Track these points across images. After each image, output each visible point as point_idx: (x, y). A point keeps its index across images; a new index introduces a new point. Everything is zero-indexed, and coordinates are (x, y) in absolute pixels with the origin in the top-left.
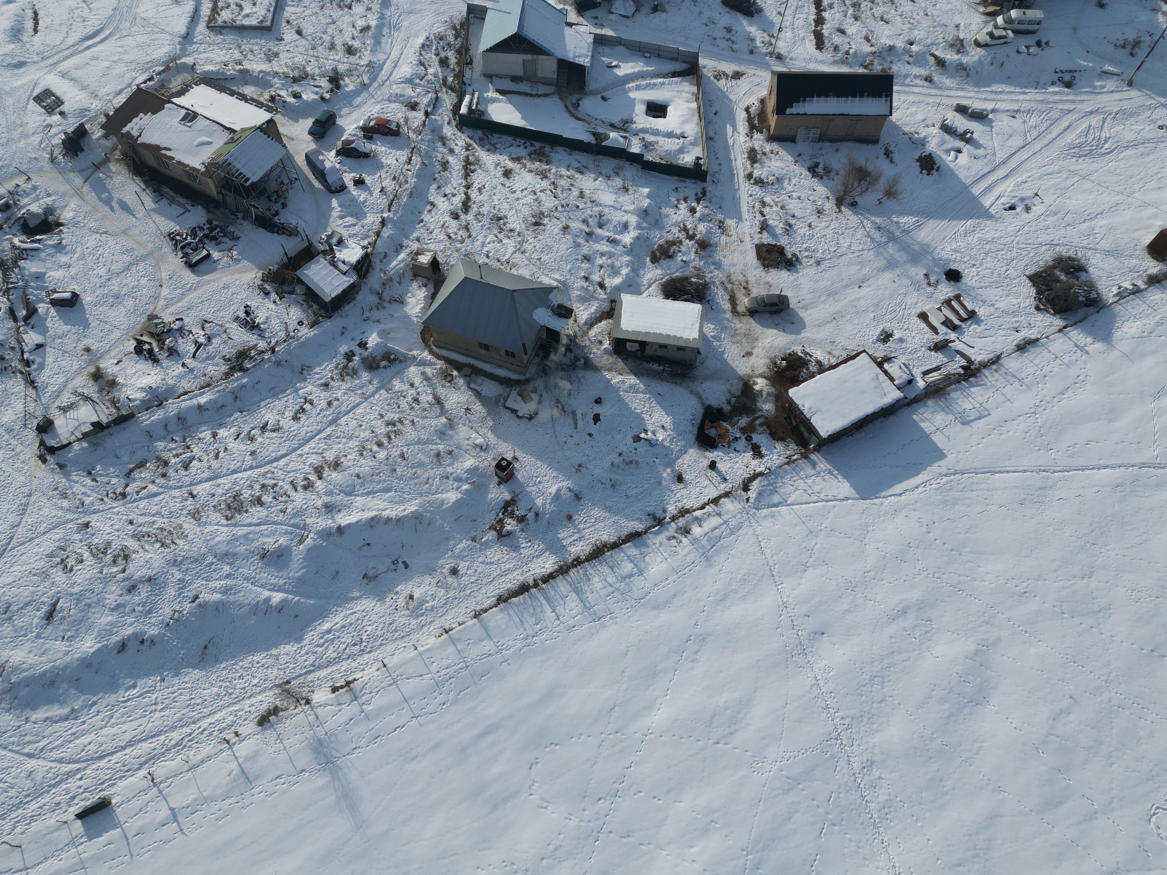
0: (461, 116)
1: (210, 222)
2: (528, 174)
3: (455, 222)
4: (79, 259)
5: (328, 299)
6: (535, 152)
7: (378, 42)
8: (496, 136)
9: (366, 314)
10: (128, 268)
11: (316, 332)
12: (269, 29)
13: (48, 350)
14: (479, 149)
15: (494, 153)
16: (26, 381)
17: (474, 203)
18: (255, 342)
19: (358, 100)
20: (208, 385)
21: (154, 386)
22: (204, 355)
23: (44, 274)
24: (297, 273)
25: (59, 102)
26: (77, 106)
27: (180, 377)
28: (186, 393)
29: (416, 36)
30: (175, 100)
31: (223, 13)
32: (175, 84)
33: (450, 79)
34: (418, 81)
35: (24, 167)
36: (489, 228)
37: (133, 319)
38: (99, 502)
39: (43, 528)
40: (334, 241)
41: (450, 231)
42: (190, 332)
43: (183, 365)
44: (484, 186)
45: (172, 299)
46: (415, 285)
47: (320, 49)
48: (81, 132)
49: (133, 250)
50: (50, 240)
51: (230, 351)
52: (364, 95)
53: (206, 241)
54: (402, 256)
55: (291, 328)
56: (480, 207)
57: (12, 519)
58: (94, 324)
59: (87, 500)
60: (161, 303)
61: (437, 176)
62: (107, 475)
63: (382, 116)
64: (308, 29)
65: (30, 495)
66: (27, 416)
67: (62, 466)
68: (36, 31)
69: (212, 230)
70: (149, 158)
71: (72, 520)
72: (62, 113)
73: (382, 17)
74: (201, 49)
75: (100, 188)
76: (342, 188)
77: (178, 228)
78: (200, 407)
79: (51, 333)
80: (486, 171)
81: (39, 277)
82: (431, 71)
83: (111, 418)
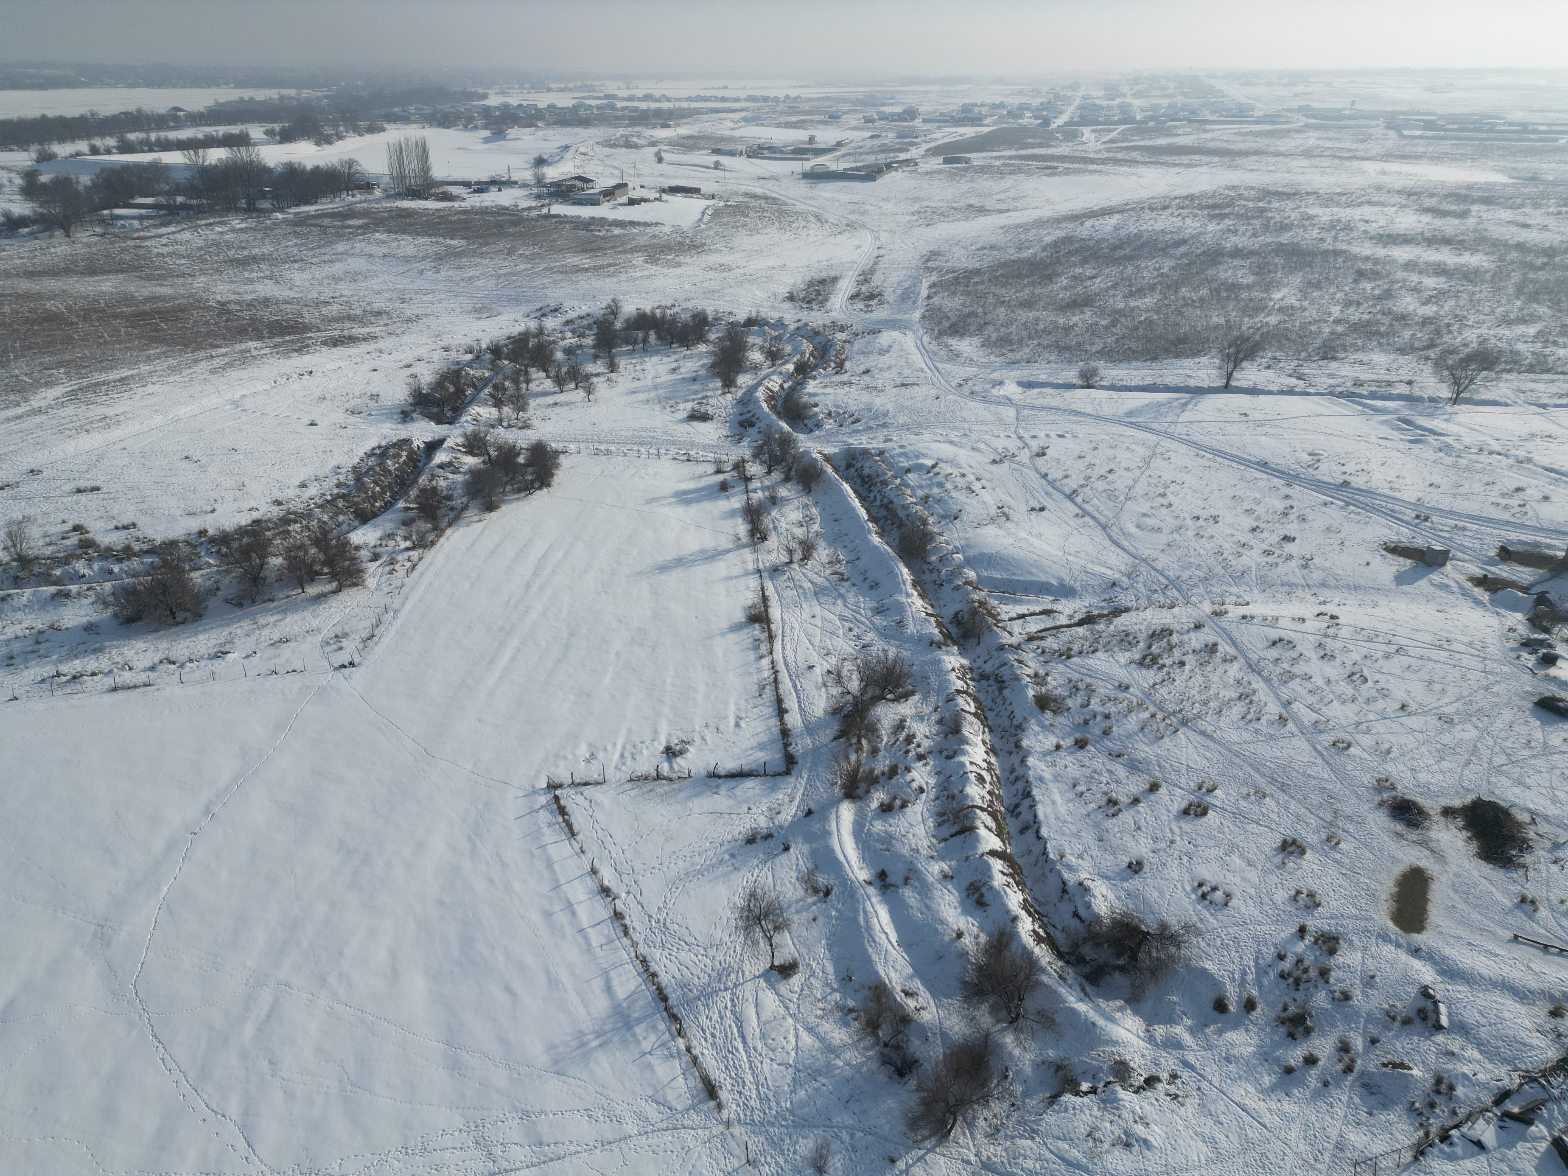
13: (1482, 1158)
16: (1419, 1144)
66: (1371, 1162)
79: (1508, 1153)
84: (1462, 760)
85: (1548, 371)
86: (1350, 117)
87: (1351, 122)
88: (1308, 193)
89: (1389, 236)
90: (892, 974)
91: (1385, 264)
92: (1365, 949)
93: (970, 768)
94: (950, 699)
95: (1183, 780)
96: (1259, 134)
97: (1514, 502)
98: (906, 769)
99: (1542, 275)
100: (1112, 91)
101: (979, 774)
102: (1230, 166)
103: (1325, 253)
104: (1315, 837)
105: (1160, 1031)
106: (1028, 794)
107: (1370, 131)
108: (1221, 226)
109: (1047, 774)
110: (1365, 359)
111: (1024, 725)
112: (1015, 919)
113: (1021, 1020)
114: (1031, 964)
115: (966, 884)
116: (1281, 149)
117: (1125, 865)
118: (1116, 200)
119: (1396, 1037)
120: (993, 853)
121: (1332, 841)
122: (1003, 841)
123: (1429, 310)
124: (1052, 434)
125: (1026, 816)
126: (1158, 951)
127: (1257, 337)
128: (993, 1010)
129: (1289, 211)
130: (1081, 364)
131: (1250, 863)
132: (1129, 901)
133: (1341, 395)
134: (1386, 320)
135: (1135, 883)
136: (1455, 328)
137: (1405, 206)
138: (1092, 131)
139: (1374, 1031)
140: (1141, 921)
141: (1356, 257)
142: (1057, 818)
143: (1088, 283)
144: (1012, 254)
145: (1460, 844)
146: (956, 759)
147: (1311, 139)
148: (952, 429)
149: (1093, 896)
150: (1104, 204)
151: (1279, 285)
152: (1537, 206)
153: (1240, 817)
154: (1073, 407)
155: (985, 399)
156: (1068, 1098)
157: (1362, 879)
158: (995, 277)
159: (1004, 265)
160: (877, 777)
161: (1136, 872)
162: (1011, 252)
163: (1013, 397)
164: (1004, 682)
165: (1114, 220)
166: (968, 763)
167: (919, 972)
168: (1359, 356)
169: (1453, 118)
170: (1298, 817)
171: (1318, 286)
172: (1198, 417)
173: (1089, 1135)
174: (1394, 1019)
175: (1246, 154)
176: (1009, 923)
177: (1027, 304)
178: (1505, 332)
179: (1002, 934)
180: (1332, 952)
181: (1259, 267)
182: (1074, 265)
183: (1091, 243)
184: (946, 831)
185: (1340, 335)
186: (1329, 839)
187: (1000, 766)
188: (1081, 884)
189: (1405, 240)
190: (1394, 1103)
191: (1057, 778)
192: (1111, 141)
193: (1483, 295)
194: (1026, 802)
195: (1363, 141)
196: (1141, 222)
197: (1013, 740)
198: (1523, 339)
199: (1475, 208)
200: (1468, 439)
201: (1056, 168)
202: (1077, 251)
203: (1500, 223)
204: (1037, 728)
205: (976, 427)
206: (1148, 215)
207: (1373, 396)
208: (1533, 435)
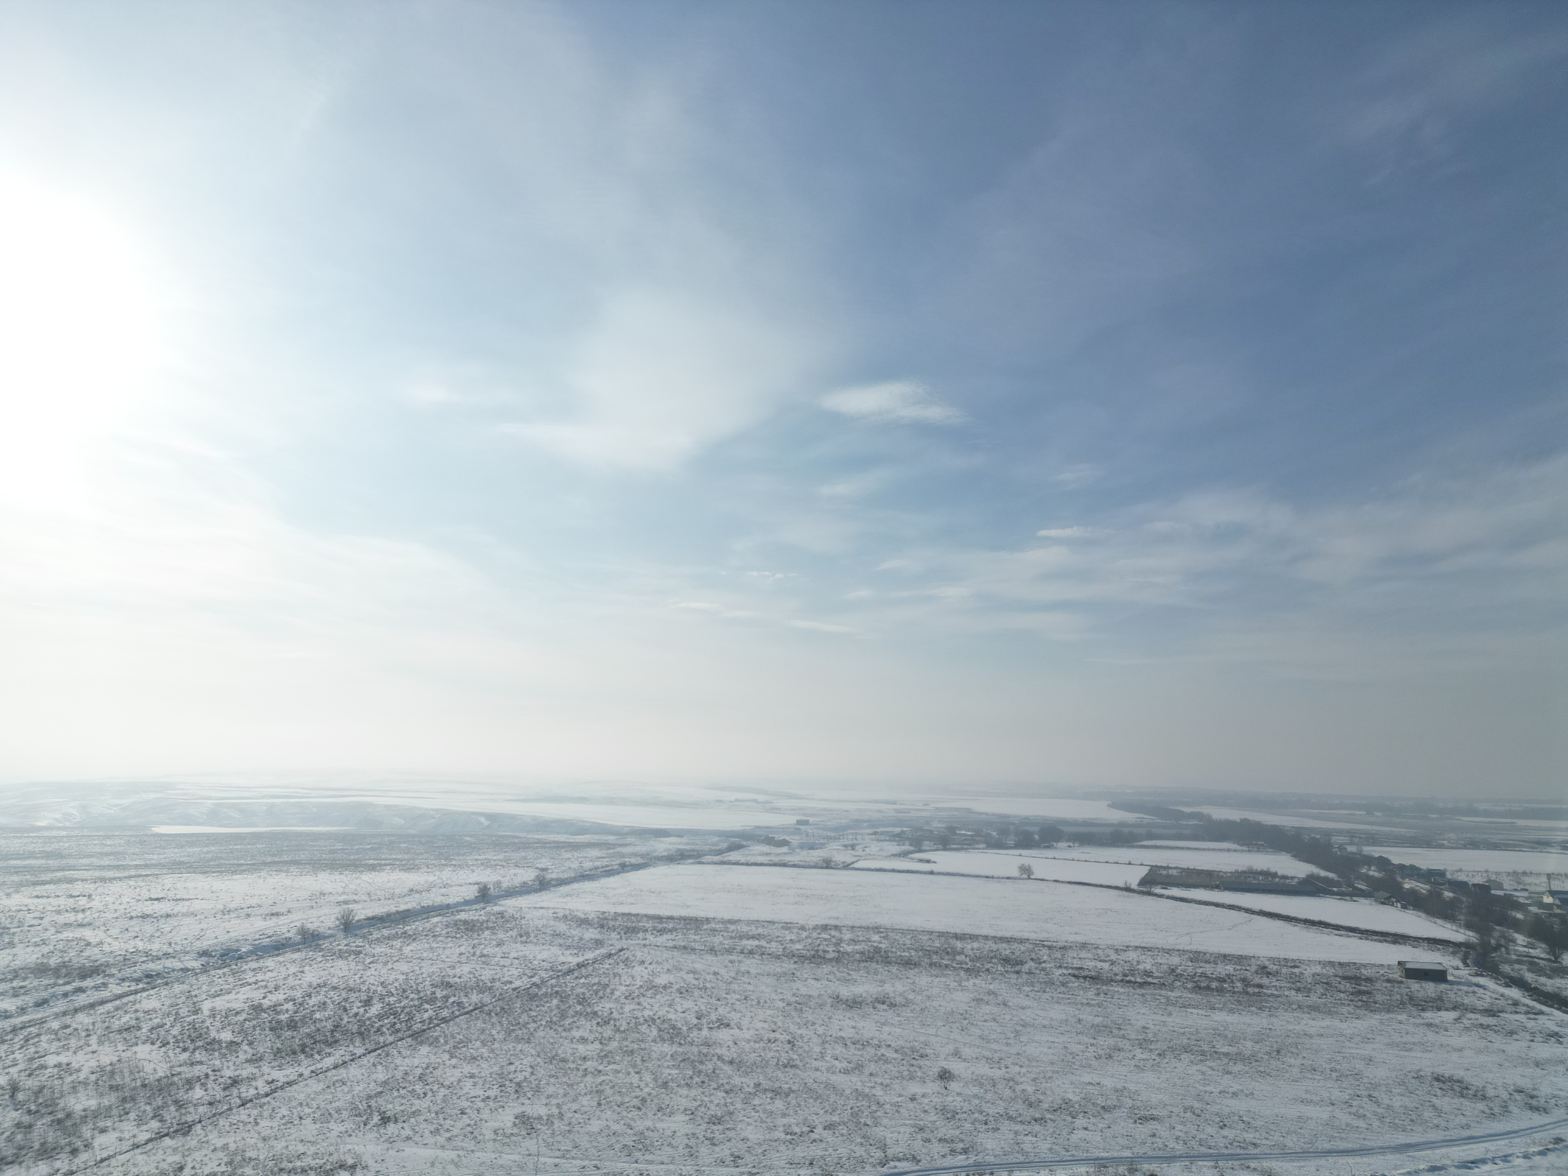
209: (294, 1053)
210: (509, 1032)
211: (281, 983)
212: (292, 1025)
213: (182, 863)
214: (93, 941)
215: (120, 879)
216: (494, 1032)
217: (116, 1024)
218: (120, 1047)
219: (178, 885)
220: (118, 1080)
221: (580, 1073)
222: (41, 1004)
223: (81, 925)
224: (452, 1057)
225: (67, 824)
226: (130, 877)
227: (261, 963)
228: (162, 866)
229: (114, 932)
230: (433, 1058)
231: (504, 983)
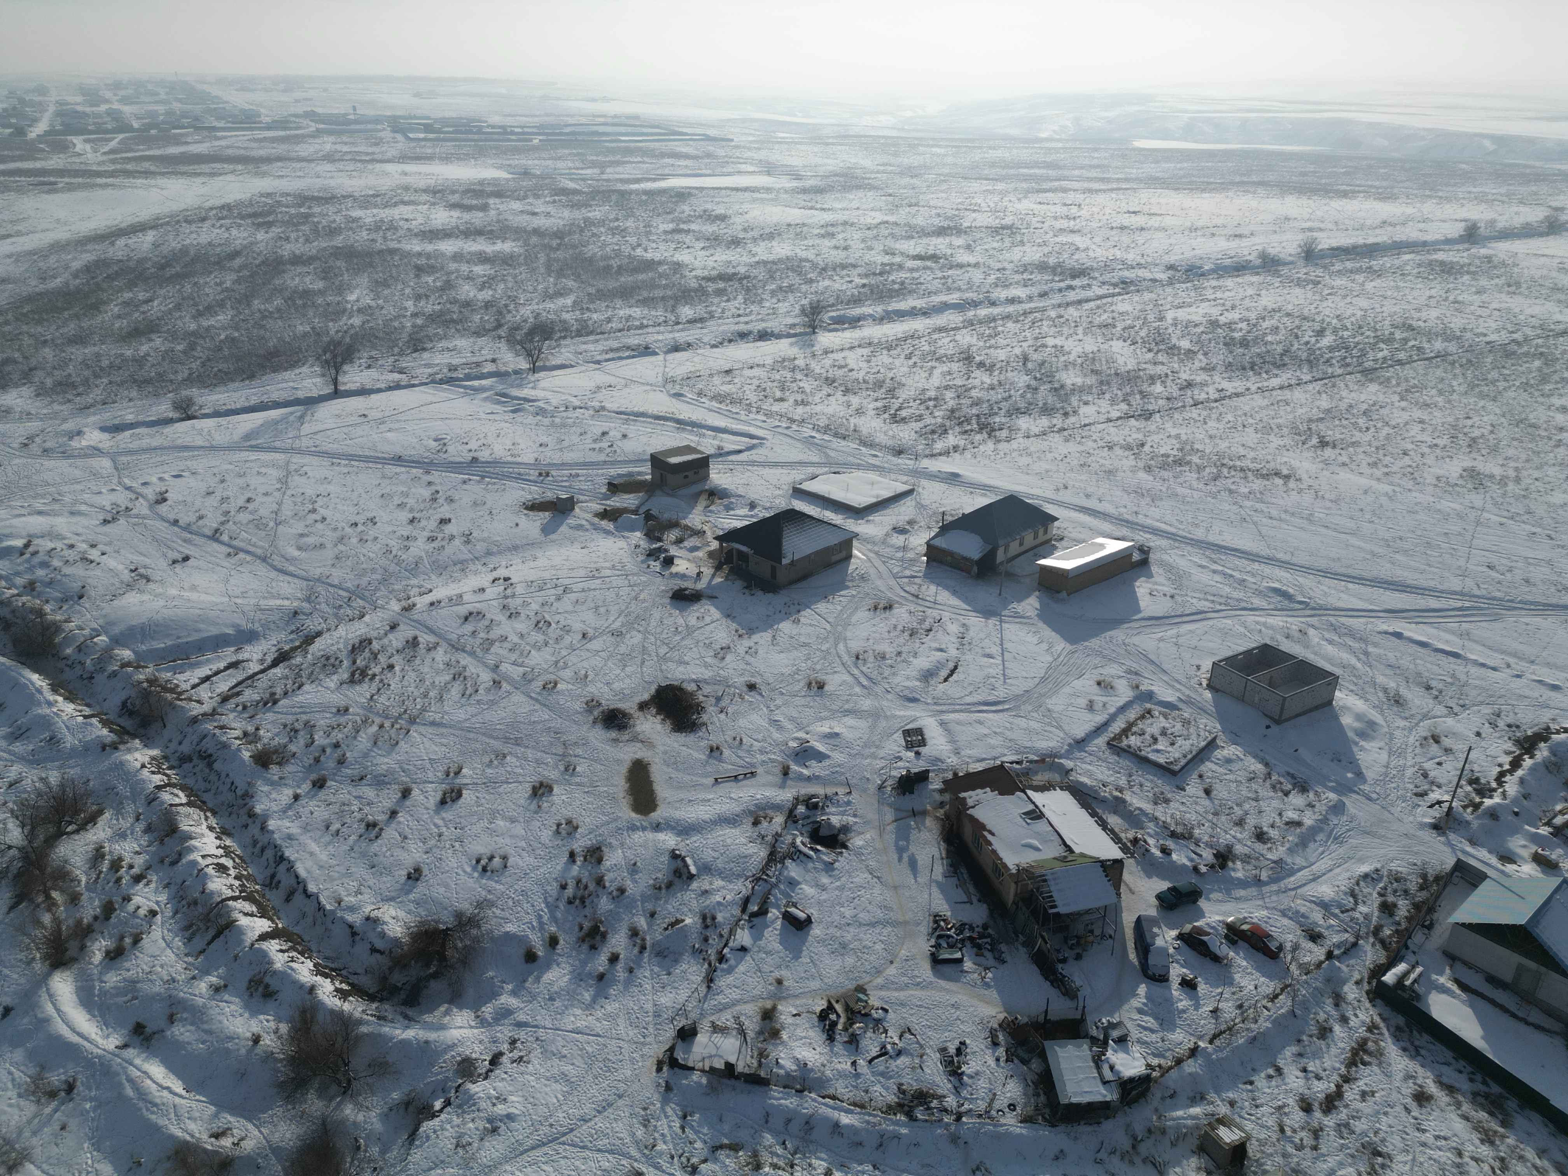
0: (1382, 985)
1: (985, 927)
2: (1458, 1119)
3: (1301, 1114)
4: (837, 888)
5: (1064, 1101)
6: (1487, 1096)
7: (1303, 843)
8: (1426, 1037)
9: (1103, 1155)
10: (873, 925)
11: (1024, 1131)
12: (1174, 773)
13: (748, 958)
14: (1389, 1040)
15: (1412, 1057)
16: (707, 975)
17: (1347, 1106)
18: (946, 1092)
19: (1242, 893)
20: (862, 1107)
21: (810, 1065)
22: (882, 1068)
23: (799, 883)
24: (1046, 1043)
25: (923, 743)
26: (935, 753)
27: (841, 1075)
28: (833, 1098)
29: (1361, 861)
30: (1030, 792)
31: (1133, 738)
32: (1040, 778)
33: (1388, 932)
34: (1337, 911)
35: (852, 782)
36: (1353, 1156)
37: (841, 979)
38: (667, 1158)
39: (603, 1143)
40: (1115, 1034)
41: (1287, 1121)
42: (886, 1031)
43: (854, 1063)
44: (1373, 1093)
45: (893, 983)
46: (1194, 1161)
47: (1223, 818)
48: (923, 777)
49: (891, 909)
50: (827, 855)
51: (911, 1083)
52: (1253, 891)
53: (968, 943)
54: (1196, 1110)
55: (997, 1105)
56: (1353, 1117)
57: (588, 1109)
58: (805, 960)
59: (661, 1147)
60: (879, 980)
61: (1305, 1038)
62: (697, 1132)
63: (1263, 925)
64: (1221, 792)
65: (620, 1097)
66: (682, 1011)
67: (668, 1088)
68: (946, 680)
69: (982, 936)
70: (968, 832)
71: (631, 1157)
72: (918, 753)
73: (1325, 820)
74: (1088, 760)
75: (903, 835)
76: (1162, 979)
77: (949, 914)
78: (837, 1125)
79: (762, 943)
80: (1388, 1075)
81: (792, 883)
82: (1363, 909)
83: (747, 1071)
84: (638, 661)
85: (591, 333)
86: (356, 122)
87: (358, 127)
88: (344, 197)
89: (430, 231)
90: (192, 1126)
91: (436, 258)
92: (622, 844)
93: (203, 862)
94: (152, 800)
95: (430, 775)
96: (274, 140)
97: (605, 444)
98: (124, 899)
99: (559, 254)
100: (92, 96)
101: (218, 864)
102: (257, 174)
103: (380, 252)
104: (556, 772)
105: (488, 1010)
106: (281, 859)
107: (379, 134)
108: (270, 235)
109: (294, 829)
110: (450, 346)
111: (251, 791)
112: (312, 989)
113: (354, 1083)
114: (345, 1022)
115: (244, 984)
116: (302, 154)
117: (404, 878)
118: (145, 214)
119: (666, 902)
120: (264, 937)
121: (570, 769)
122: (270, 919)
123: (486, 295)
124: (166, 476)
125: (286, 881)
126: (462, 940)
127: (348, 340)
128: (322, 1093)
129: (332, 215)
130: (170, 395)
131: (513, 820)
132: (420, 910)
133: (442, 382)
134: (455, 309)
135: (420, 889)
136: (512, 307)
137: (434, 204)
138: (86, 141)
139: (649, 906)
140: (438, 922)
141: (409, 254)
142: (321, 867)
143: (145, 308)
144: (33, 285)
145: (659, 727)
146: (184, 861)
147: (327, 144)
148: (34, 498)
149: (384, 923)
150: (130, 220)
151: (350, 288)
152: (537, 197)
153: (490, 784)
154: (179, 442)
155: (66, 454)
156: (427, 1126)
157: (602, 789)
158: (23, 314)
159: (30, 299)
160: (90, 926)
161: (417, 879)
162: (33, 283)
163: (100, 446)
164: (210, 755)
165: (150, 237)
166: (200, 859)
167: (222, 1105)
168: (444, 344)
169: (445, 122)
170: (538, 762)
171: (385, 284)
172: (320, 427)
173: (457, 1146)
174: (660, 888)
175: (268, 160)
176: (307, 997)
177: (79, 339)
178: (549, 305)
179: (303, 1012)
180: (600, 861)
181: (323, 271)
182: (121, 290)
183: (132, 264)
184: (199, 942)
185: (422, 327)
186: (567, 769)
187: (239, 845)
188: (368, 919)
189: (445, 234)
190: (682, 954)
191: (306, 828)
192: (112, 152)
193: (523, 276)
194: (282, 868)
195: (376, 144)
196: (182, 236)
197: (243, 812)
198: (563, 309)
199: (491, 201)
200: (555, 400)
201: (55, 183)
202: (118, 275)
203: (515, 213)
204: (266, 788)
205: (66, 488)
206: (186, 228)
207: (468, 377)
208: (599, 388)
209: (1244, 369)
210: (1472, 387)
211: (1238, 303)
212: (1244, 343)
213: (1157, 179)
214: (1082, 246)
215: (1104, 191)
216: (1455, 383)
217: (1097, 320)
218: (1100, 340)
219: (1153, 200)
220: (1097, 366)
221: (1551, 443)
222: (1043, 295)
223: (1072, 232)
224: (1402, 399)
225: (1063, 136)
226: (1112, 190)
227: (1221, 282)
228: (1139, 180)
229: (1097, 240)
230: (1381, 397)
231: (1476, 335)
